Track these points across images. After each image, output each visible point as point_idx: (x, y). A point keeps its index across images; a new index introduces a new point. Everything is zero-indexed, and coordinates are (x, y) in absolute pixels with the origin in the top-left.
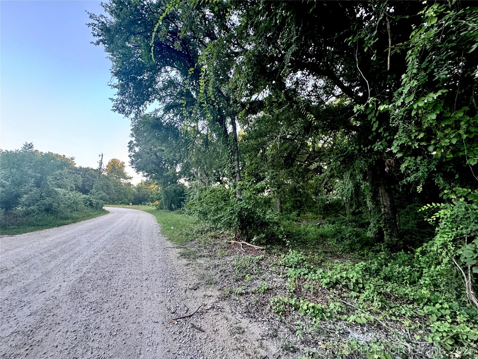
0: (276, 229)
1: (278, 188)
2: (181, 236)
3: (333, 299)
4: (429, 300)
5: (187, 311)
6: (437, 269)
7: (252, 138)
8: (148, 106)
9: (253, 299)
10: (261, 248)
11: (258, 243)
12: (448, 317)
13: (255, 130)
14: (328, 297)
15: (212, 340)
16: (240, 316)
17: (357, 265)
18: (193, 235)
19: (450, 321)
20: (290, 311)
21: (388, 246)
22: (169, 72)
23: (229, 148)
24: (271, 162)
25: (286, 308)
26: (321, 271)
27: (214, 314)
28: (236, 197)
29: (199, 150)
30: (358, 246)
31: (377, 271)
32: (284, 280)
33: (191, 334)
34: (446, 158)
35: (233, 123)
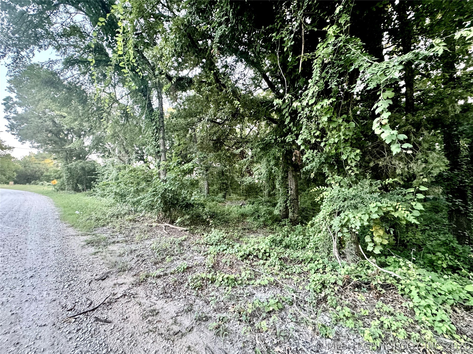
0: (201, 210)
1: (207, 170)
2: (89, 221)
3: (245, 268)
4: (312, 259)
5: (90, 304)
6: (318, 236)
7: (180, 117)
8: (36, 52)
9: (171, 279)
10: (185, 229)
11: (182, 224)
12: (321, 270)
13: (185, 109)
14: (241, 268)
15: (119, 329)
16: (155, 298)
17: (266, 238)
18: (106, 219)
19: (321, 272)
20: (206, 285)
21: (291, 221)
22: (73, 15)
23: (153, 124)
24: (199, 144)
25: (203, 283)
26: (238, 245)
27: (125, 302)
28: (160, 178)
29: (117, 122)
30: (270, 222)
31: (281, 242)
32: (204, 257)
33: (93, 329)
34: (332, 153)
35: (160, 98)
